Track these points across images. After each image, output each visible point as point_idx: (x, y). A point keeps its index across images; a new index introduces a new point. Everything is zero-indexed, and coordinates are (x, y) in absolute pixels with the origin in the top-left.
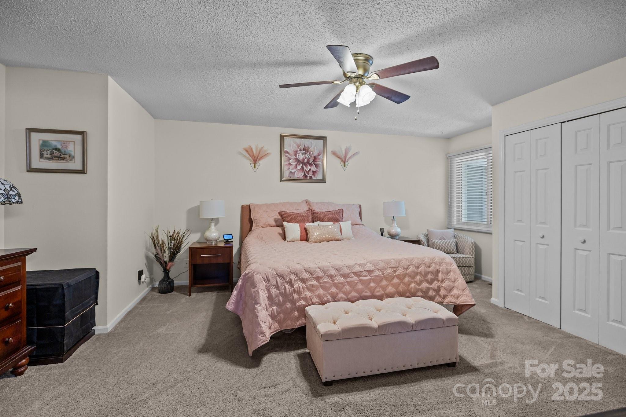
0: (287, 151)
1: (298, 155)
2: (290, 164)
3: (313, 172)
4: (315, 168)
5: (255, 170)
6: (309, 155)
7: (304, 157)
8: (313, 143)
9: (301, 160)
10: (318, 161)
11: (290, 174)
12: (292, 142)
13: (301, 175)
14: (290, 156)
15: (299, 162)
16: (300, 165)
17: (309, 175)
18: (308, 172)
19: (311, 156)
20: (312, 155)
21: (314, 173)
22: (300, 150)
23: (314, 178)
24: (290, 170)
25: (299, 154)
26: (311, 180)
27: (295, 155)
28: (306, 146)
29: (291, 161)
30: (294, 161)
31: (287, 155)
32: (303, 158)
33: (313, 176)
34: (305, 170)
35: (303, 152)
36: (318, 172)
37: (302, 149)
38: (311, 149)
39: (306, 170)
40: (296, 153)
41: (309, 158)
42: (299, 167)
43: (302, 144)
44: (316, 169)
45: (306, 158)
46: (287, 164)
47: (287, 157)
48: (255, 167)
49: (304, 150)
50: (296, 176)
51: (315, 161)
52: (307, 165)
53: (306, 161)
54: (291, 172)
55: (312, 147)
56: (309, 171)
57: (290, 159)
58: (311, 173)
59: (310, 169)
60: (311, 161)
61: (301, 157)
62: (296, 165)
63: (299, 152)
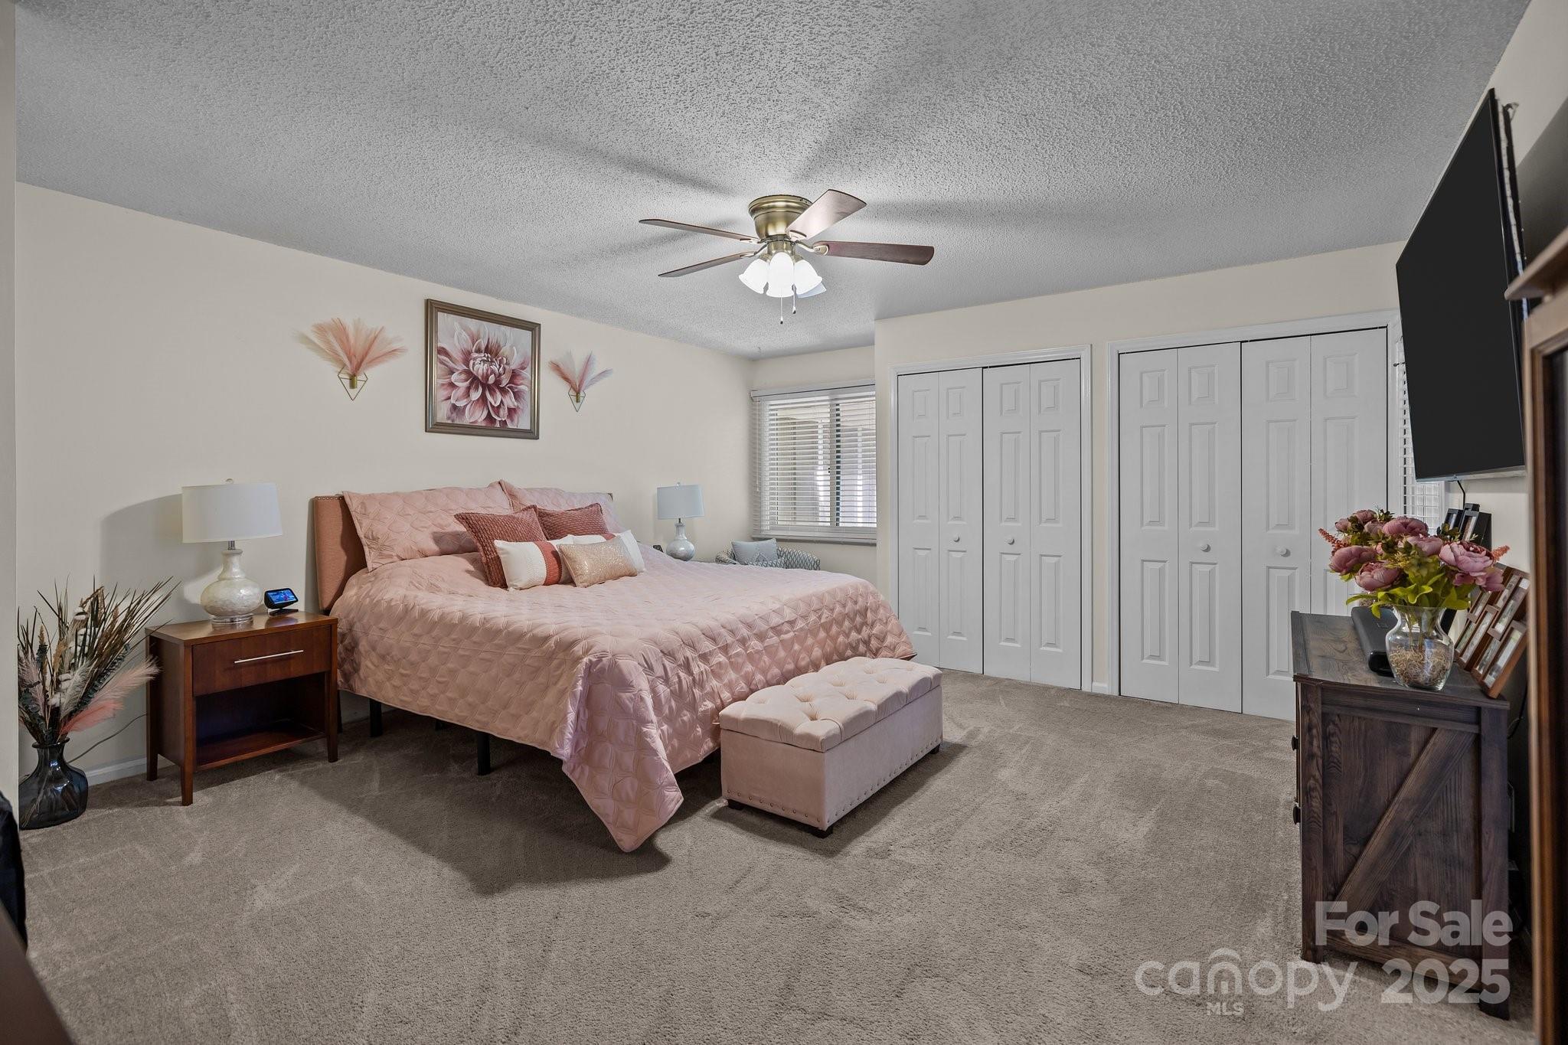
0: (443, 348)
1: (471, 362)
2: (452, 385)
3: (510, 410)
4: (513, 399)
5: (353, 392)
6: (500, 366)
7: (487, 370)
8: (508, 334)
9: (480, 378)
10: (521, 384)
11: (452, 413)
12: (457, 325)
13: (479, 417)
14: (451, 364)
15: (474, 381)
16: (477, 389)
17: (498, 416)
18: (497, 409)
19: (504, 369)
20: (506, 367)
21: (512, 411)
22: (478, 351)
23: (510, 426)
24: (452, 401)
25: (475, 359)
26: (505, 432)
27: (466, 362)
28: (493, 341)
29: (454, 378)
30: (463, 376)
31: (443, 357)
32: (485, 371)
33: (508, 422)
34: (491, 403)
35: (485, 356)
36: (519, 412)
37: (483, 347)
38: (505, 350)
39: (493, 403)
40: (467, 357)
41: (500, 375)
42: (475, 395)
43: (482, 335)
44: (516, 404)
45: (493, 372)
46: (443, 385)
47: (444, 364)
48: (353, 386)
49: (487, 350)
50: (467, 419)
51: (513, 384)
52: (495, 392)
53: (492, 379)
54: (454, 407)
55: (508, 345)
56: (499, 407)
57: (452, 372)
58: (504, 412)
59: (502, 402)
60: (504, 382)
61: (480, 368)
62: (469, 389)
63: (475, 355)
